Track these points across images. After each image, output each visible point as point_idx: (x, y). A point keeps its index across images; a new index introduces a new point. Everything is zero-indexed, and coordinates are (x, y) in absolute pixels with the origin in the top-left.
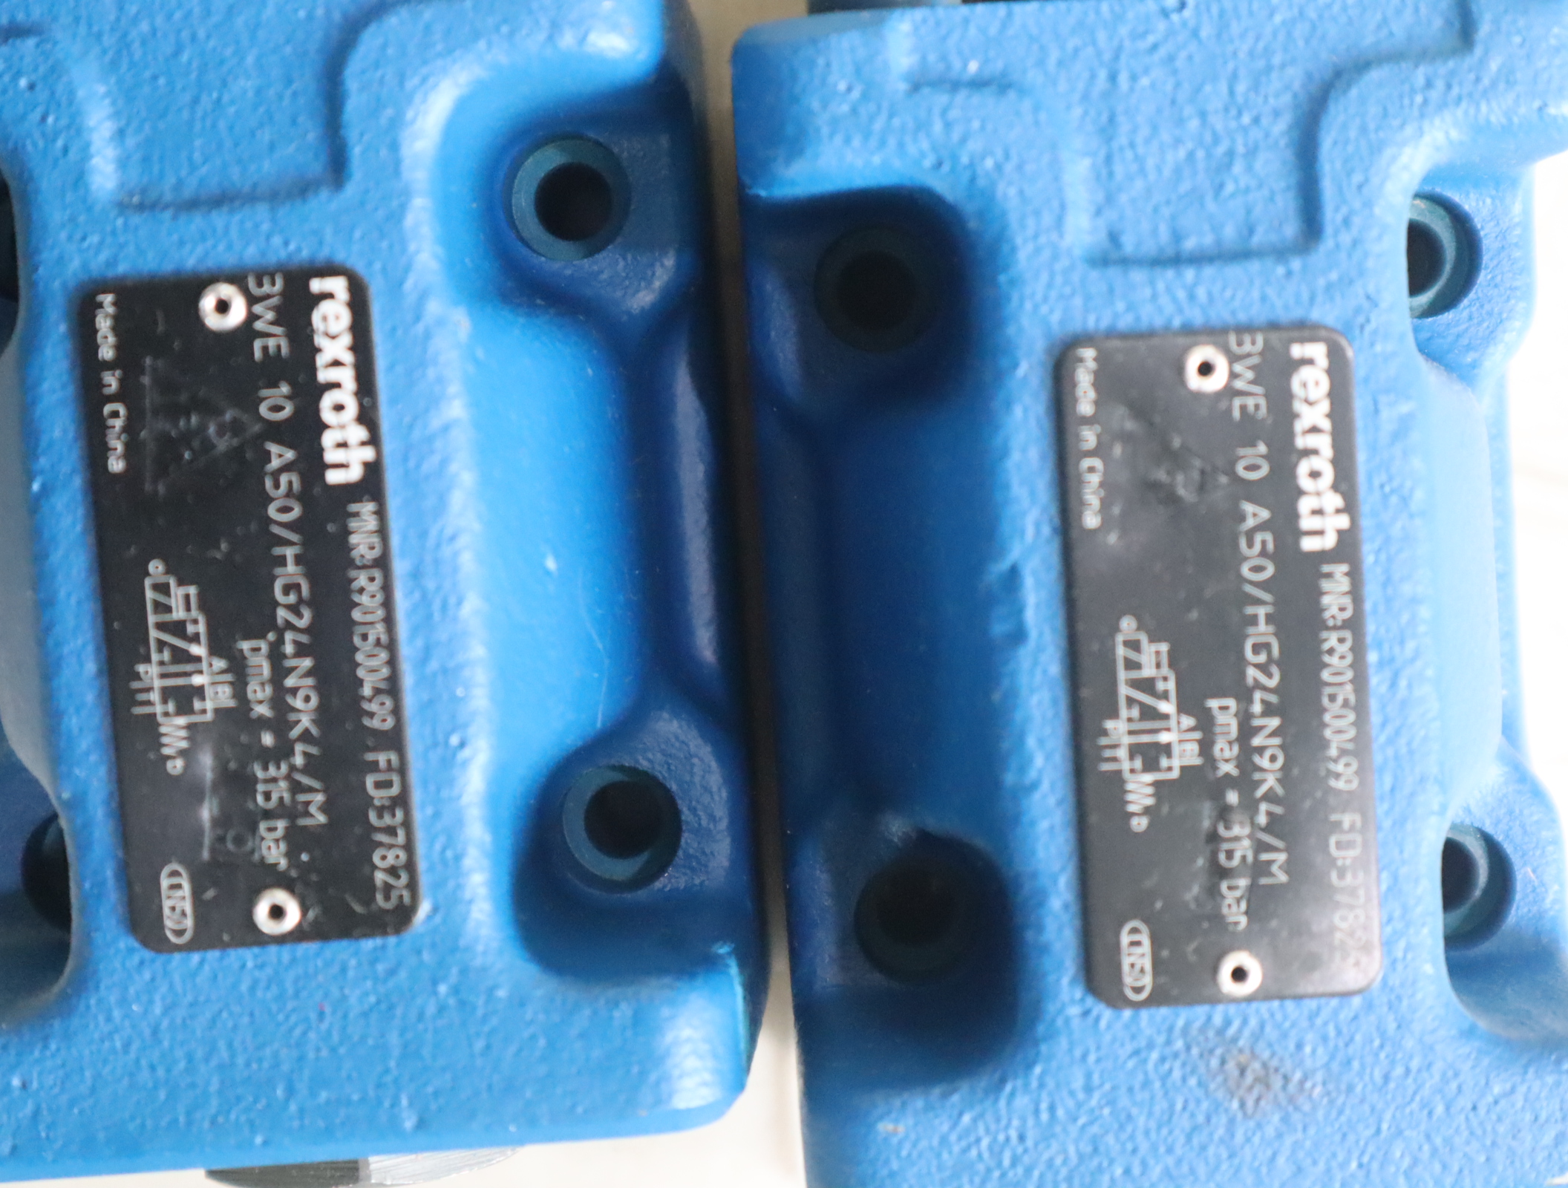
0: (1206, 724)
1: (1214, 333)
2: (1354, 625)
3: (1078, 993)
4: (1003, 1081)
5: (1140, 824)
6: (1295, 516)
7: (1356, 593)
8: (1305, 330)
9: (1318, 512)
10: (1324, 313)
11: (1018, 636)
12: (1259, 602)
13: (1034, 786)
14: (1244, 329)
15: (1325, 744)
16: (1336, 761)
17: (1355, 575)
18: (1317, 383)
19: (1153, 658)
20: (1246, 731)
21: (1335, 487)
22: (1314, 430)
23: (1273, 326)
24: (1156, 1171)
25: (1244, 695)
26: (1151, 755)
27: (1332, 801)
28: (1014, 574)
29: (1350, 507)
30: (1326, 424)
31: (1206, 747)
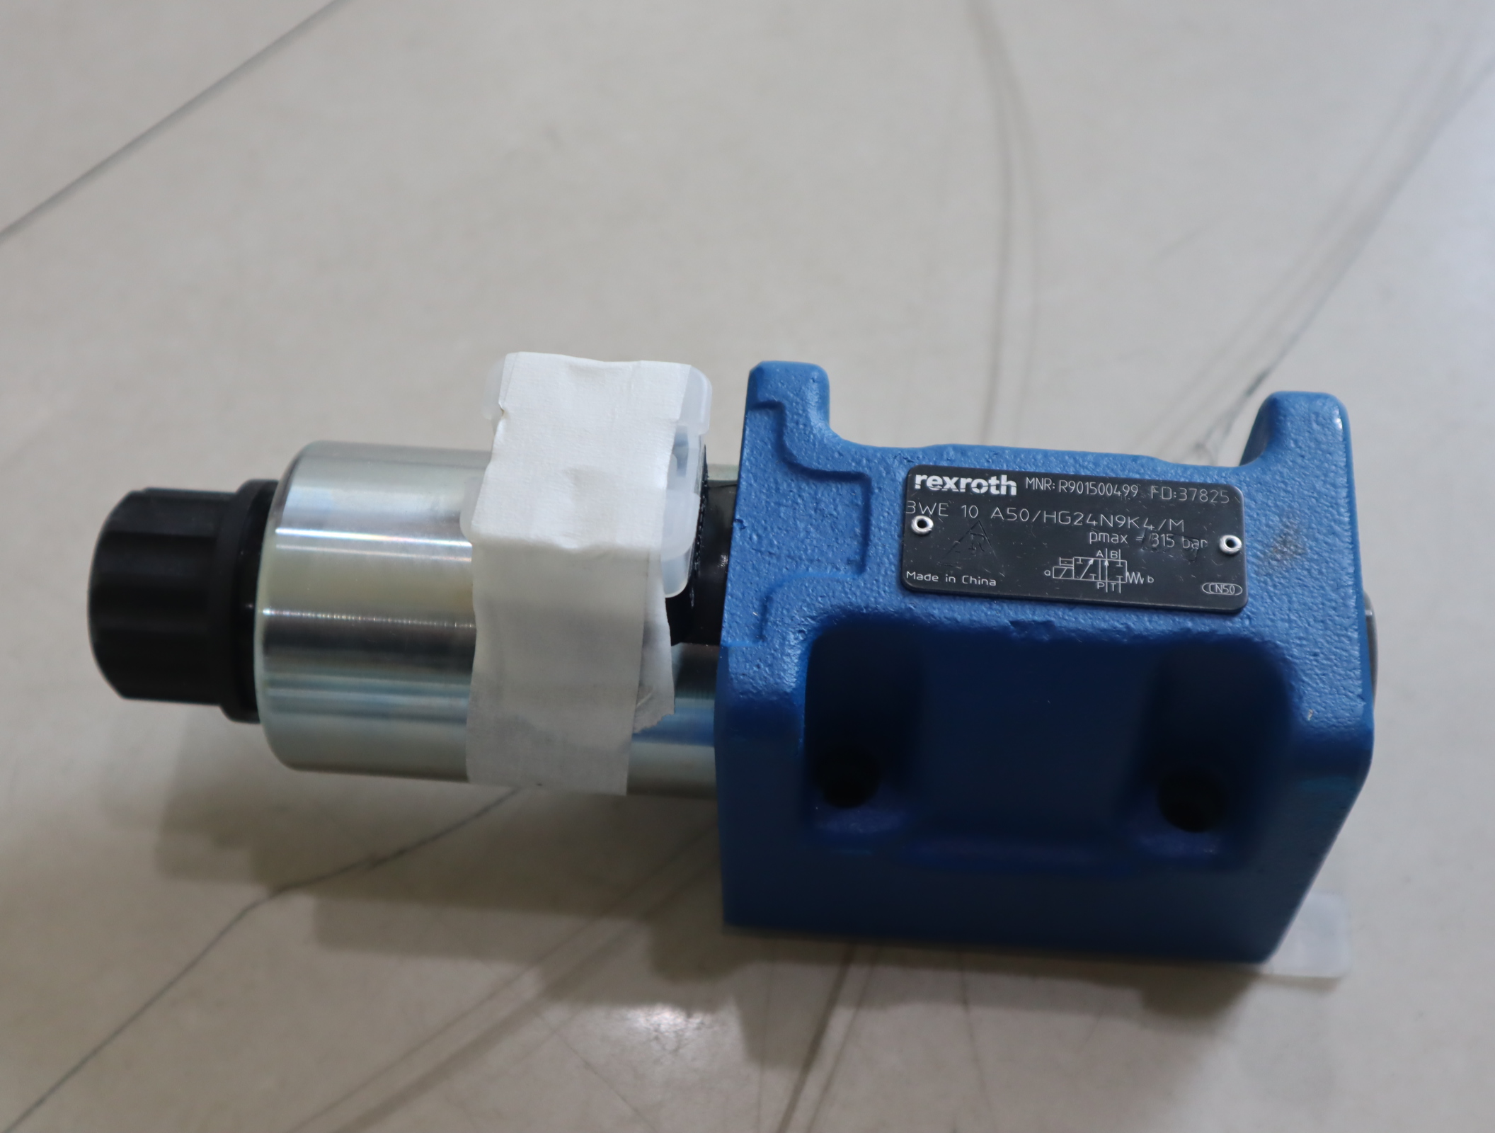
0: (1101, 546)
1: (905, 520)
2: (1055, 478)
3: (1237, 619)
4: (1285, 660)
5: (1150, 580)
6: (999, 496)
7: (1040, 476)
8: (908, 482)
9: (998, 487)
10: (901, 475)
11: (1047, 625)
12: (1041, 516)
13: (1128, 627)
14: (904, 507)
15: (1114, 496)
16: (1123, 493)
17: (1031, 475)
18: (934, 480)
19: (1066, 565)
20: (1105, 528)
21: (987, 479)
22: (957, 484)
23: (905, 497)
24: (1334, 596)
25: (1089, 528)
26: (1114, 571)
27: (1143, 496)
28: (1015, 623)
29: (998, 474)
30: (955, 479)
31: (1112, 547)
